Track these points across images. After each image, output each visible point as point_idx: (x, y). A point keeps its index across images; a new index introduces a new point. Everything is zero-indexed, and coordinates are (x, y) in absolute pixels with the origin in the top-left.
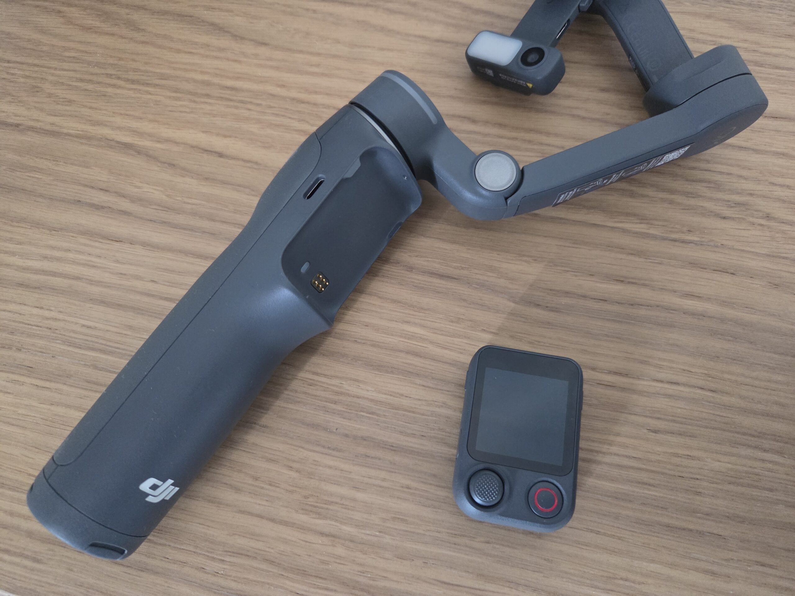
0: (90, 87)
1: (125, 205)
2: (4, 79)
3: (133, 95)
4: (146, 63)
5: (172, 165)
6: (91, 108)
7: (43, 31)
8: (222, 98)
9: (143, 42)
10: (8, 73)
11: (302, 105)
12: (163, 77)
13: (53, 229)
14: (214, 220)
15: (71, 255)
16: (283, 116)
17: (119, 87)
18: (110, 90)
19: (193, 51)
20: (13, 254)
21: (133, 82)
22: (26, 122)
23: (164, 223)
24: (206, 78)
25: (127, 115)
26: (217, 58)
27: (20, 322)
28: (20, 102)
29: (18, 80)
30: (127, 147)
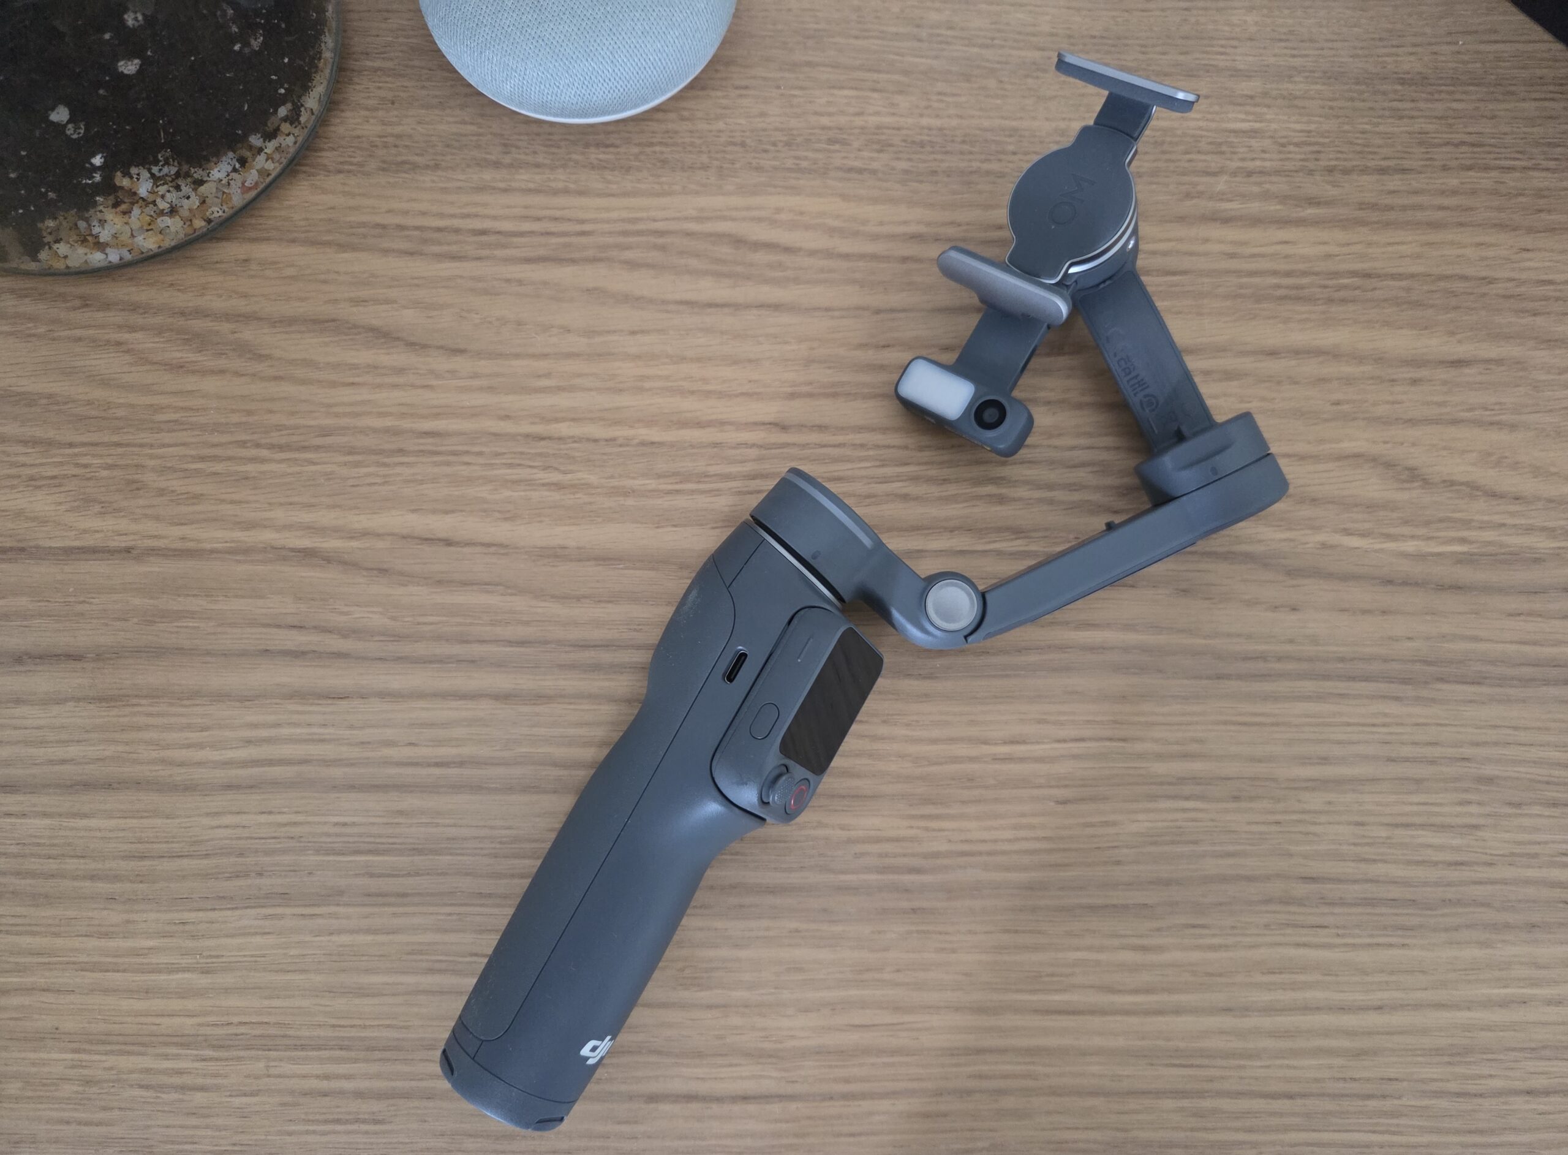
0: (219, 467)
1: (336, 643)
2: (74, 476)
3: (289, 470)
4: (293, 414)
5: (383, 571)
6: (232, 502)
7: (105, 383)
8: (422, 451)
9: (276, 378)
10: (77, 465)
11: (542, 443)
12: (325, 432)
13: (246, 699)
14: (467, 642)
15: (286, 731)
16: (519, 465)
17: (263, 461)
18: (251, 468)
19: (357, 380)
20: (201, 746)
21: (281, 448)
22: (140, 542)
23: (399, 659)
24: (389, 422)
25: (291, 504)
26: (395, 386)
27: (247, 838)
28: (119, 510)
29: (97, 474)
30: (307, 555)
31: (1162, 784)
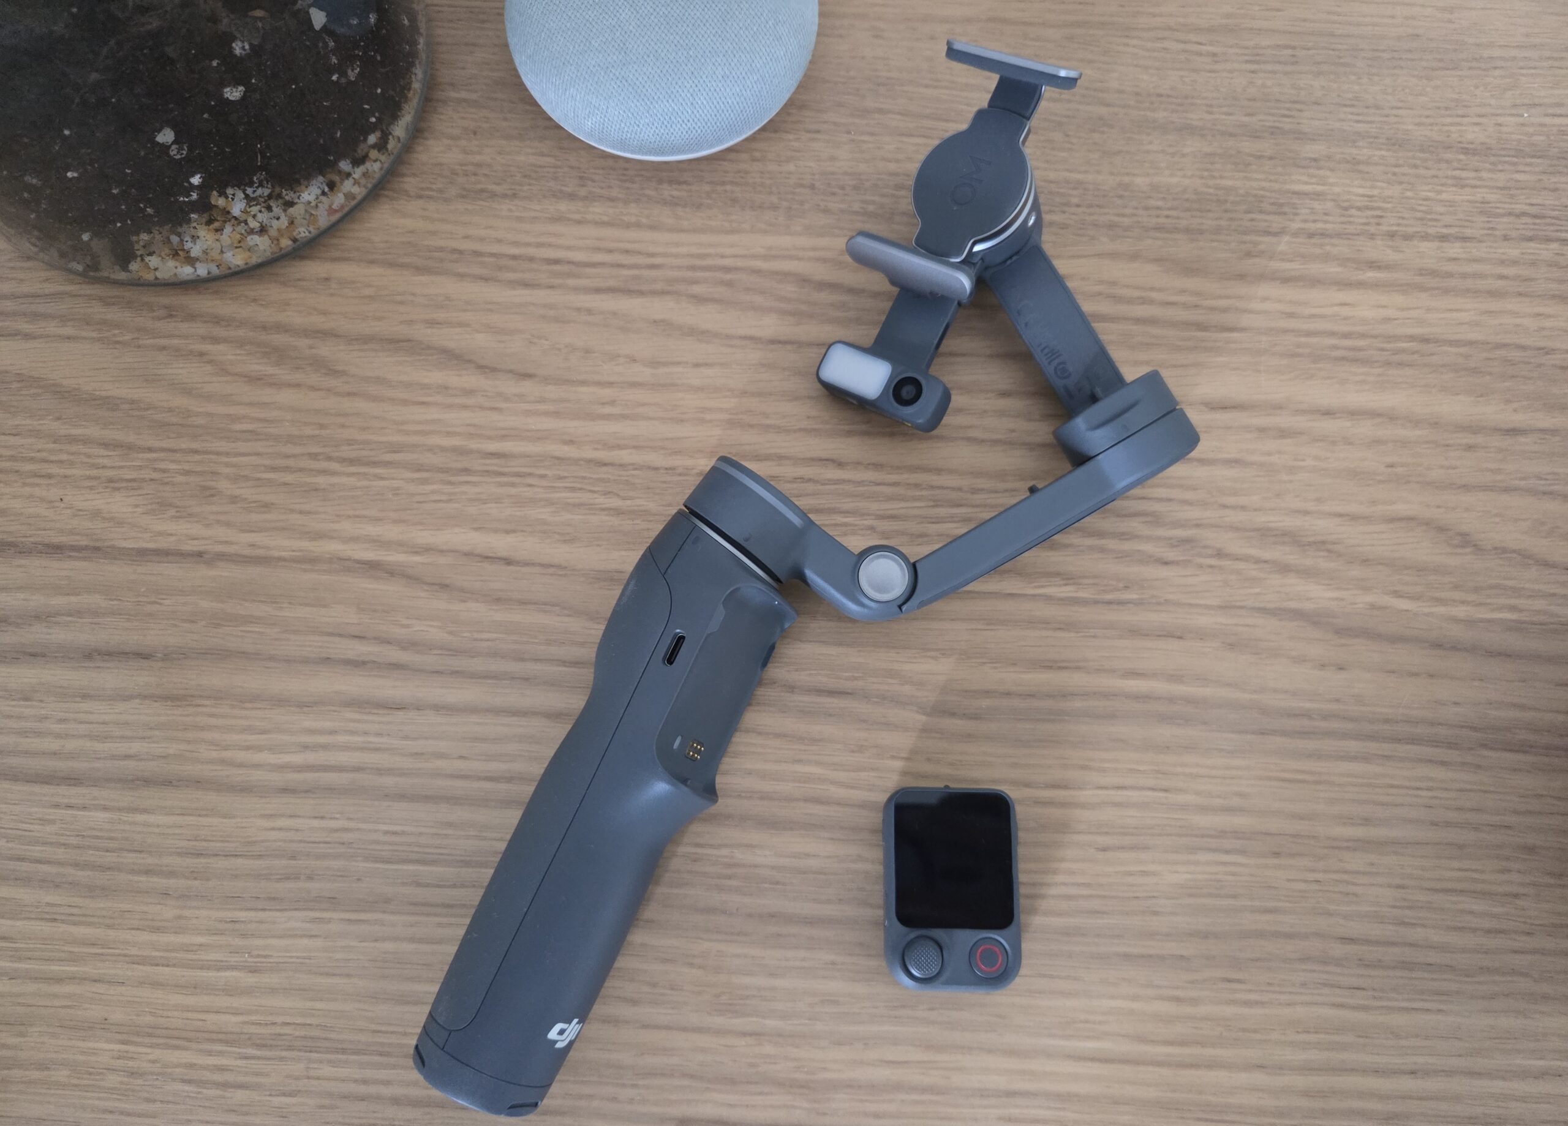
0: (289, 478)
1: (395, 655)
2: (152, 480)
3: (359, 484)
4: (364, 429)
5: (444, 587)
6: (301, 512)
7: (187, 391)
8: (487, 471)
9: (349, 394)
10: (155, 470)
11: (605, 469)
12: (397, 448)
13: (305, 705)
14: (523, 660)
15: (341, 739)
16: (581, 489)
17: (333, 473)
18: (321, 480)
19: (425, 399)
20: (259, 749)
21: (352, 462)
22: (210, 547)
23: (455, 673)
24: (456, 442)
25: (358, 517)
26: (465, 407)
27: (301, 841)
28: (191, 515)
29: (174, 479)
30: (373, 568)
31: (1203, 836)
